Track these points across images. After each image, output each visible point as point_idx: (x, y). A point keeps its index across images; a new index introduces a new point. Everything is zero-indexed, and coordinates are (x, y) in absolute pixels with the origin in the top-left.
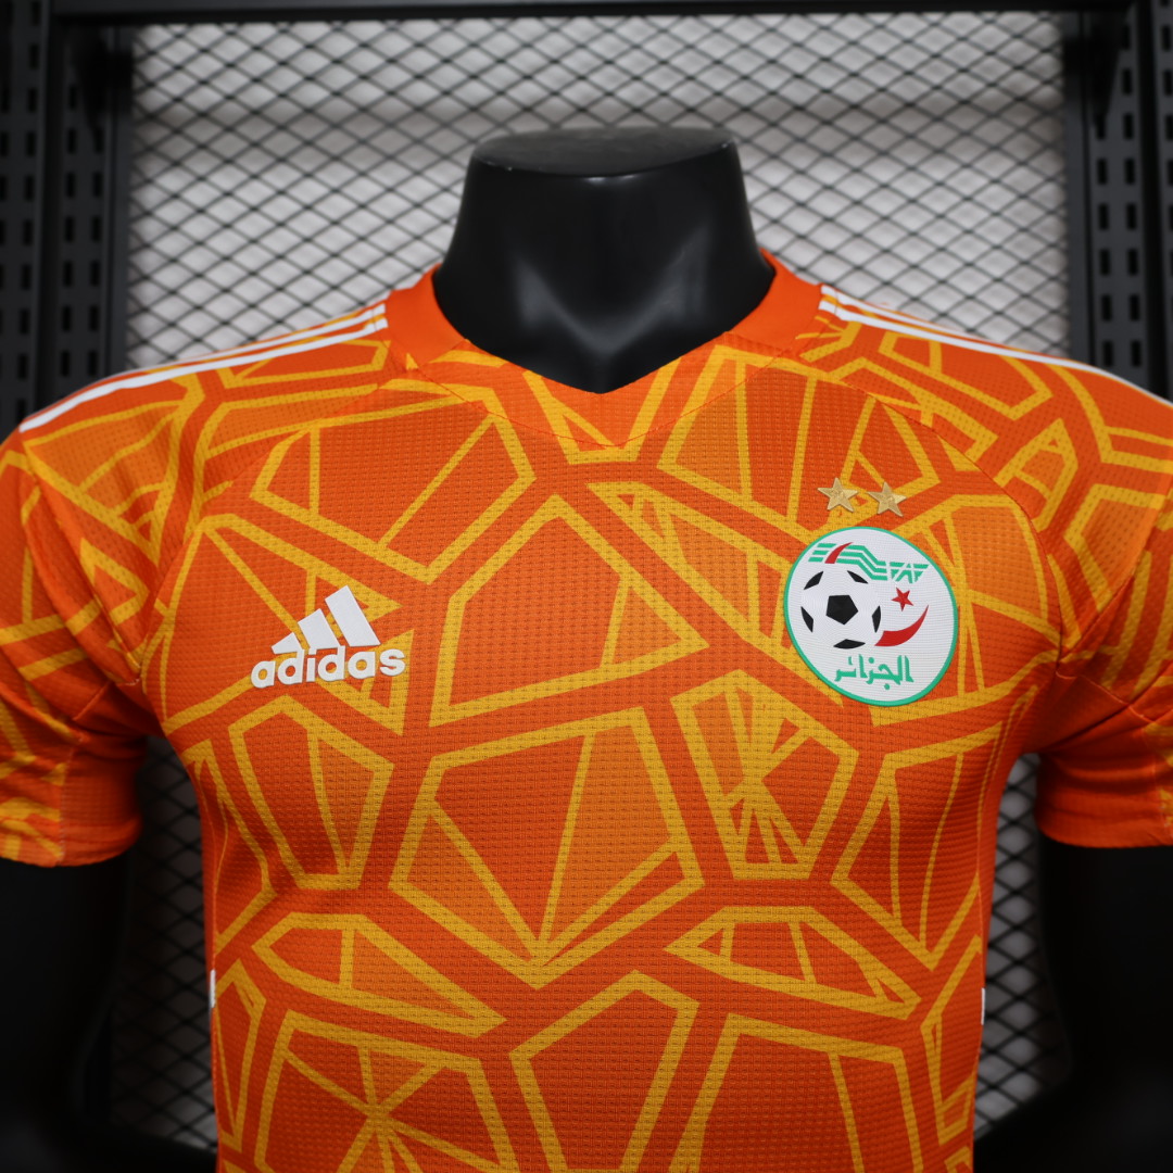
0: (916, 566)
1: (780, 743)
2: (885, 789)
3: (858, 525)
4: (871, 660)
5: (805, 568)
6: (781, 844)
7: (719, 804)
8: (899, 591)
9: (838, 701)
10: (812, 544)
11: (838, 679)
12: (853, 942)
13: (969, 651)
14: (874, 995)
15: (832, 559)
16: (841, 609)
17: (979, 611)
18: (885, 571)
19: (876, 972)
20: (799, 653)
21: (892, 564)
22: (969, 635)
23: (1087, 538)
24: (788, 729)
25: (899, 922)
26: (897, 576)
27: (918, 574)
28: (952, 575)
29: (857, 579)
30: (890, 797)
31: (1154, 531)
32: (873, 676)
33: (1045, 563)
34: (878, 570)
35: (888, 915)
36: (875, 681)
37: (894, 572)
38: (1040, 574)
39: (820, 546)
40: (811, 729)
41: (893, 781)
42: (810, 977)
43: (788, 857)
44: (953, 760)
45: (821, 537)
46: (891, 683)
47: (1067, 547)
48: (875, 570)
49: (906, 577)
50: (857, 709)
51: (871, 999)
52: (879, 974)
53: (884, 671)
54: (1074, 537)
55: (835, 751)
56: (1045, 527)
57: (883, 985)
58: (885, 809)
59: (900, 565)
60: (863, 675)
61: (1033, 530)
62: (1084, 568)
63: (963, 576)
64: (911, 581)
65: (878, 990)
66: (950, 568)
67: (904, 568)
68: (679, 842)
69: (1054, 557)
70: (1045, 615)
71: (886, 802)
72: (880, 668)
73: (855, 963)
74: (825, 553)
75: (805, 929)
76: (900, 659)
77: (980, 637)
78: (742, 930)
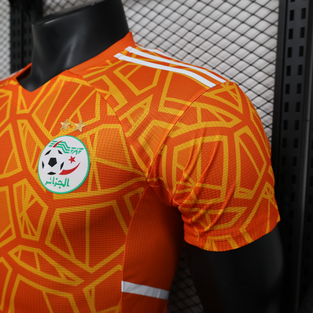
0: (80, 149)
1: (30, 201)
2: (56, 219)
3: (67, 135)
4: (57, 179)
5: (47, 149)
6: (31, 230)
7: (19, 216)
8: (71, 157)
9: (45, 191)
10: (52, 141)
11: (46, 184)
12: (53, 261)
13: (94, 177)
14: (60, 277)
15: (54, 146)
16: (53, 162)
17: (99, 164)
18: (69, 150)
19: (62, 271)
20: (38, 175)
21: (72, 148)
22: (94, 173)
23: (146, 140)
24: (32, 198)
25: (74, 257)
26: (72, 152)
27: (80, 152)
28: (91, 152)
29: (60, 152)
30: (58, 221)
31: (168, 138)
32: (56, 184)
33: (129, 149)
34: (67, 150)
35: (69, 255)
36: (56, 185)
37: (72, 151)
38: (126, 152)
39: (54, 142)
40: (37, 198)
41: (58, 217)
42: (39, 269)
43: (33, 234)
44: (85, 212)
45: (55, 139)
46: (61, 186)
47: (139, 143)
48: (66, 150)
49: (75, 152)
50: (50, 194)
51: (59, 278)
52: (63, 271)
53: (60, 183)
54: (142, 140)
55: (42, 206)
56: (130, 135)
57: (65, 275)
58: (57, 224)
59: (75, 148)
60: (53, 183)
61: (125, 137)
62: (146, 150)
63: (95, 153)
64: (77, 154)
65: (62, 276)
66: (91, 150)
67: (76, 149)
68: (11, 225)
69: (133, 146)
70: (131, 166)
71: (57, 222)
72: (59, 182)
73: (54, 267)
74: (53, 144)
75: (39, 255)
76: (66, 179)
77: (99, 173)
78: (23, 252)
